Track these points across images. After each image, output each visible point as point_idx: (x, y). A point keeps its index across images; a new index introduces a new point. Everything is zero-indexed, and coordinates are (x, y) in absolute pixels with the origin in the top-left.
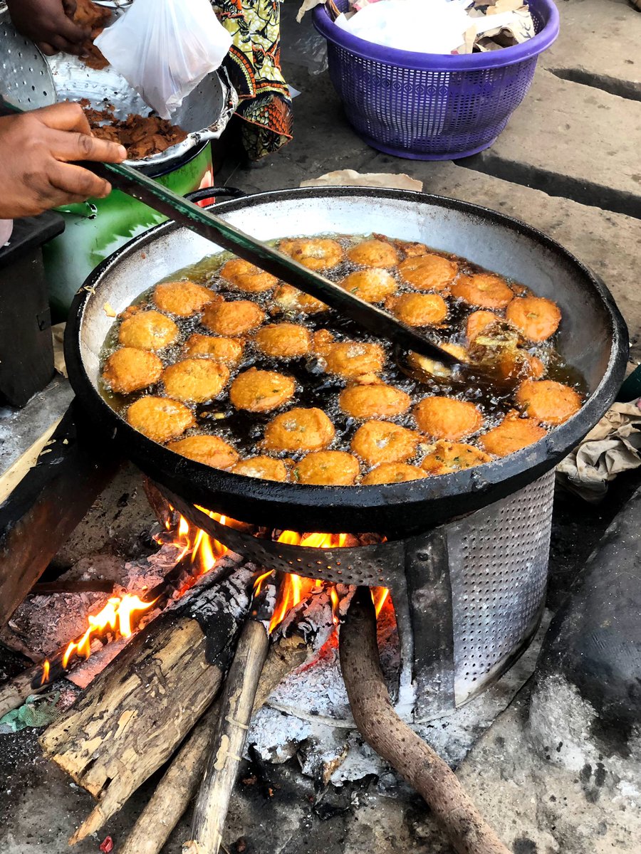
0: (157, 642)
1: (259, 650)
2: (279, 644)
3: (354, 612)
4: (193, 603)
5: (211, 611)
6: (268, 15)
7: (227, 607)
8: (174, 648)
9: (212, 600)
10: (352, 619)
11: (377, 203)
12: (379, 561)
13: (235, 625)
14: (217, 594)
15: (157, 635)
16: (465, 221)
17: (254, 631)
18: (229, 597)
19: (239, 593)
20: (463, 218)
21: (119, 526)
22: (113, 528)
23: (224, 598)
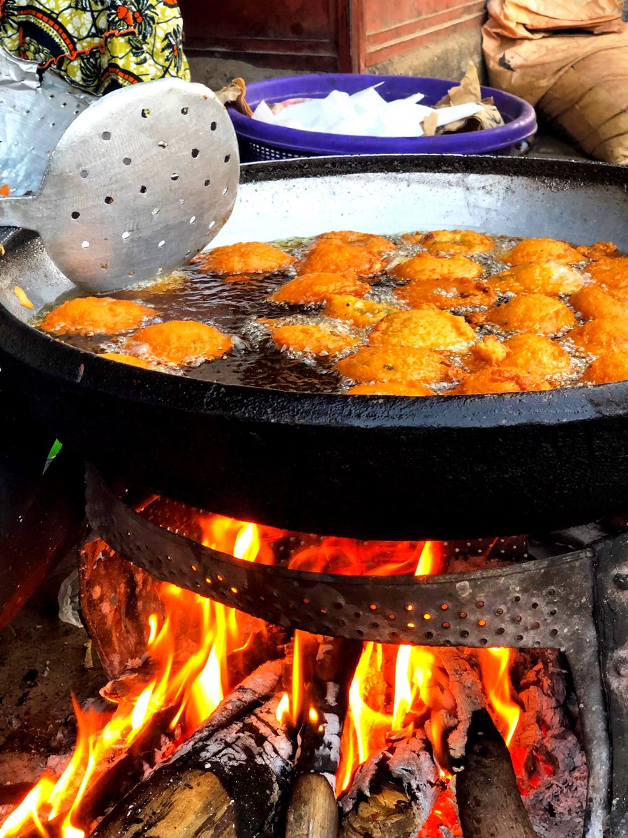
0: (148, 811)
1: (327, 823)
2: (357, 813)
3: (477, 748)
4: (203, 748)
5: (234, 759)
6: (167, 60)
7: (260, 755)
8: (182, 818)
9: (234, 743)
10: (477, 762)
11: (402, 180)
12: (551, 593)
13: (276, 786)
14: (241, 734)
15: (147, 802)
16: (538, 189)
17: (312, 790)
18: (260, 740)
19: (277, 734)
20: (534, 186)
21: (27, 713)
22: (18, 717)
23: (253, 741)
